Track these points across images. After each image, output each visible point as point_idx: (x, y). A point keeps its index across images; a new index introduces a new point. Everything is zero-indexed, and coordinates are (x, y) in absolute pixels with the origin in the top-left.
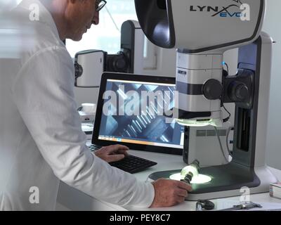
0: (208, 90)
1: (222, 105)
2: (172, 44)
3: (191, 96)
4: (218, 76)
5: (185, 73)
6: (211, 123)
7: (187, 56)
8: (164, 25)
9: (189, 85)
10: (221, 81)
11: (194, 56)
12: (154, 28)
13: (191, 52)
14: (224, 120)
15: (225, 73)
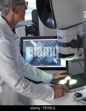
0: (72, 44)
1: (78, 50)
2: (56, 27)
3: (65, 48)
4: (76, 38)
5: (62, 38)
6: (75, 58)
7: (62, 31)
8: (51, 19)
9: (64, 43)
10: (77, 40)
11: (65, 31)
12: (47, 20)
13: (63, 29)
14: (80, 56)
15: (78, 36)
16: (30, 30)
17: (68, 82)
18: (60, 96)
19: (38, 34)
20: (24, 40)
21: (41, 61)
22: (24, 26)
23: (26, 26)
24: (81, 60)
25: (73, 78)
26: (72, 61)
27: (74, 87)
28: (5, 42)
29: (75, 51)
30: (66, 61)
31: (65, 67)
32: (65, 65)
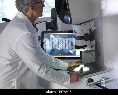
0: (85, 37)
1: (90, 42)
2: (71, 23)
3: (79, 40)
4: (88, 32)
5: (76, 32)
6: (87, 49)
7: (76, 26)
8: (68, 16)
9: (78, 36)
10: (89, 34)
11: (79, 26)
12: (64, 17)
13: (78, 25)
14: (92, 47)
15: (90, 30)
16: (50, 26)
17: (82, 69)
18: (76, 81)
19: (57, 29)
20: (44, 34)
21: (59, 52)
22: (45, 22)
23: (46, 22)
24: (93, 51)
25: (86, 66)
26: (85, 52)
27: (87, 73)
28: (28, 34)
29: (87, 43)
30: (80, 51)
31: (80, 56)
32: (79, 55)
